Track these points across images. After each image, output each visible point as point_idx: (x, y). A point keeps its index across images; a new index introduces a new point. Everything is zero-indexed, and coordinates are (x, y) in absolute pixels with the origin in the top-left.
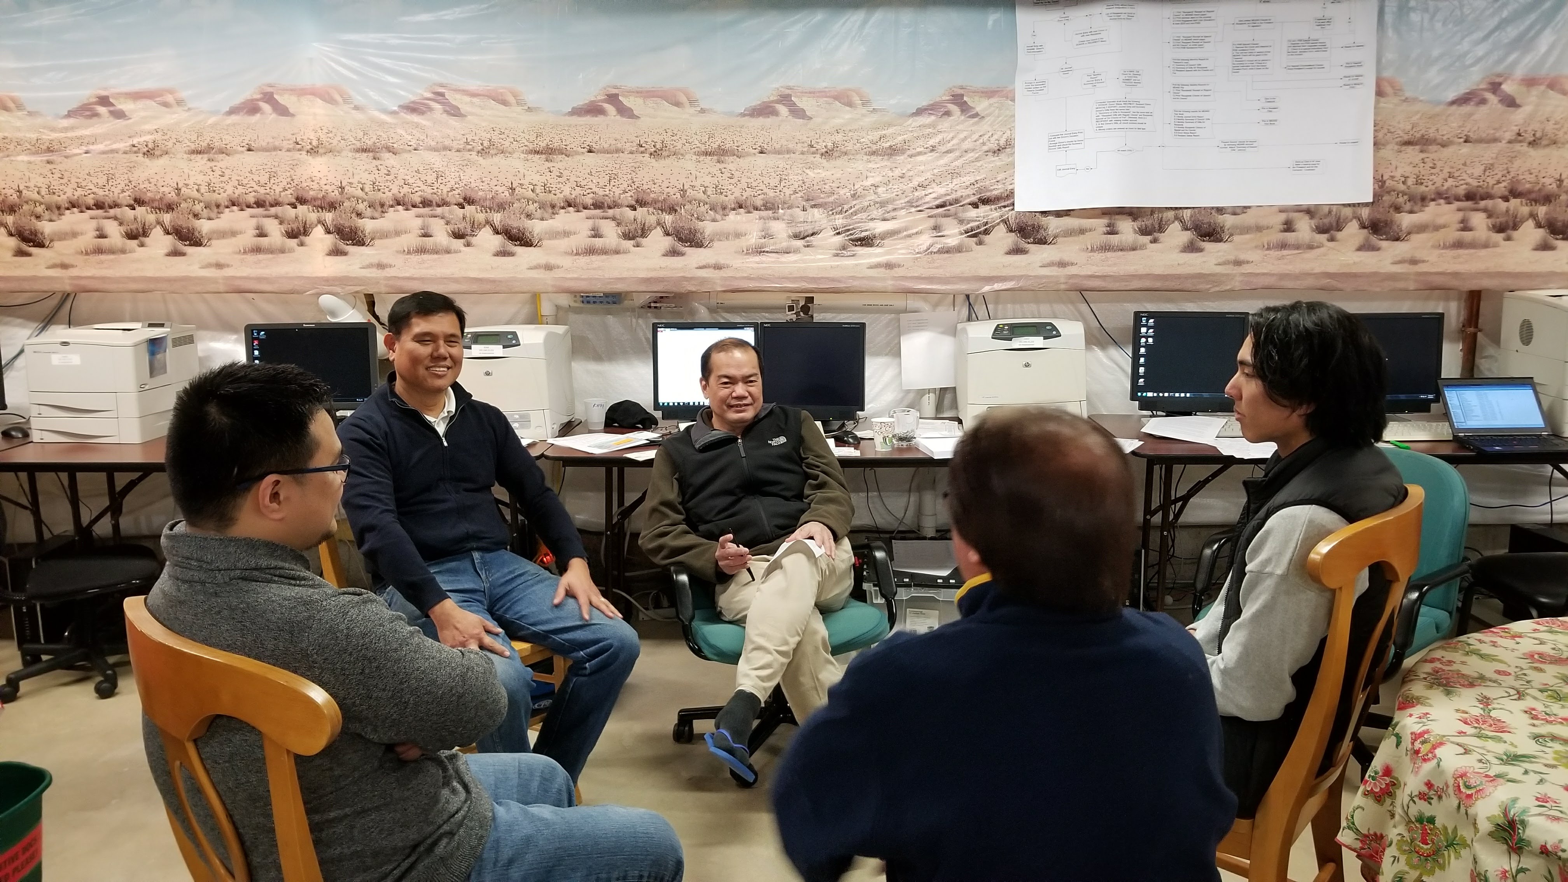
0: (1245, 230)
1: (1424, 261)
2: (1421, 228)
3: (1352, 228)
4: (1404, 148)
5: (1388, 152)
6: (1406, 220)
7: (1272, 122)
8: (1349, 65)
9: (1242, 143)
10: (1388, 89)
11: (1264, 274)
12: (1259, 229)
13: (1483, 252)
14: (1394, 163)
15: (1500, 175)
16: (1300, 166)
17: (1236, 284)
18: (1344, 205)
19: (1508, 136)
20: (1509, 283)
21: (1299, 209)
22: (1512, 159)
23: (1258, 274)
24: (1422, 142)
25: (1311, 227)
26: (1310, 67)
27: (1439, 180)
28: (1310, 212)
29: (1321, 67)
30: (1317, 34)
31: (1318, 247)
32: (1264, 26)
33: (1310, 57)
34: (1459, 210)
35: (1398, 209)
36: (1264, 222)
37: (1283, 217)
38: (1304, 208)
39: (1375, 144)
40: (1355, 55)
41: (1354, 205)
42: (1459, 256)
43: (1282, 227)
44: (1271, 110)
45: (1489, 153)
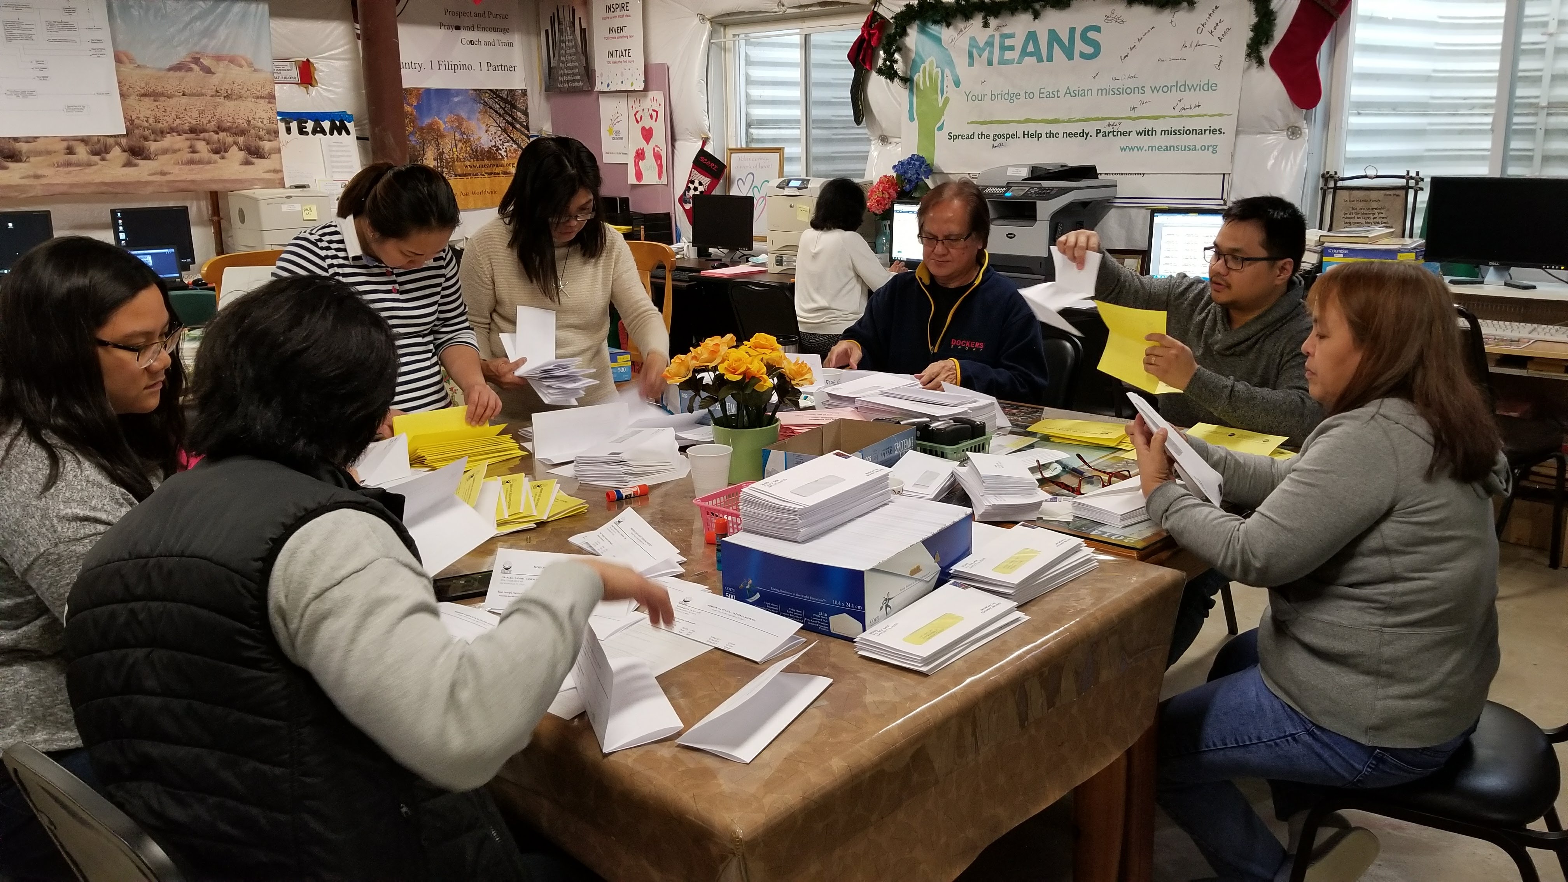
0: (39, 153)
1: (170, 173)
2: (165, 152)
3: (116, 151)
4: (142, 98)
5: (132, 100)
6: (153, 146)
7: (45, 78)
8: (93, 42)
9: (24, 92)
10: (125, 59)
11: (58, 184)
12: (49, 153)
13: (208, 167)
14: (137, 107)
15: (209, 117)
16: (71, 109)
17: (39, 192)
18: (108, 136)
19: (210, 92)
20: (229, 186)
21: (76, 139)
22: (216, 107)
23: (54, 184)
24: (155, 95)
25: (87, 152)
26: (65, 41)
27: (170, 121)
28: (84, 140)
29: (74, 41)
30: (66, 18)
31: (94, 165)
32: (24, 10)
33: (64, 34)
34: (187, 139)
35: (146, 139)
36: (50, 148)
37: (65, 144)
38: (80, 138)
39: (121, 95)
40: (97, 35)
41: (115, 136)
42: (193, 170)
43: (66, 151)
44: (42, 69)
45: (198, 103)
